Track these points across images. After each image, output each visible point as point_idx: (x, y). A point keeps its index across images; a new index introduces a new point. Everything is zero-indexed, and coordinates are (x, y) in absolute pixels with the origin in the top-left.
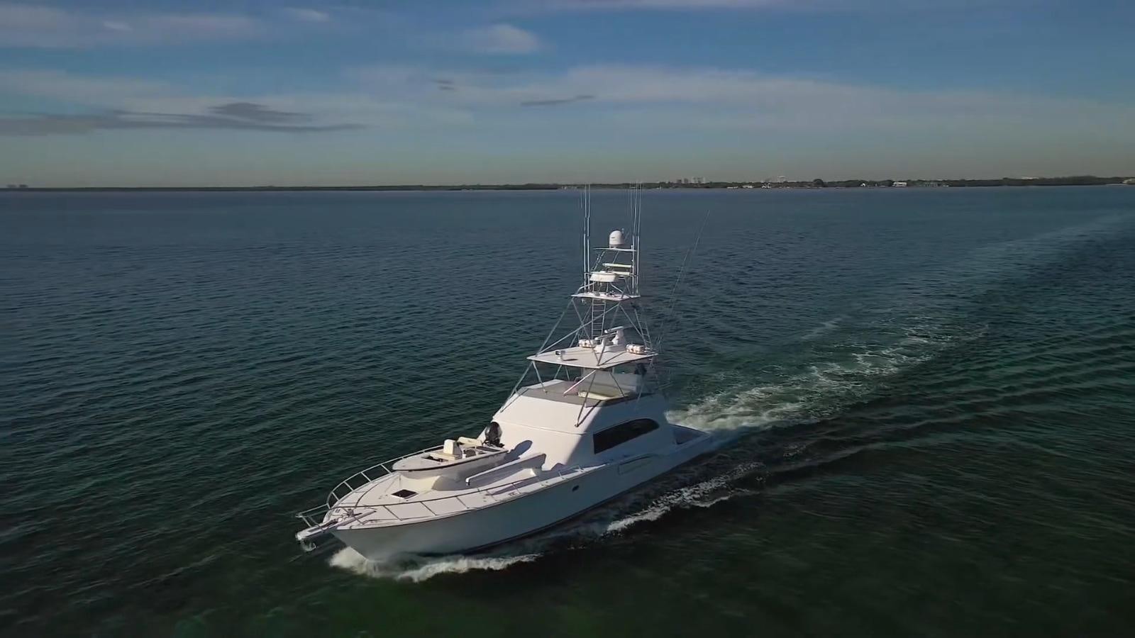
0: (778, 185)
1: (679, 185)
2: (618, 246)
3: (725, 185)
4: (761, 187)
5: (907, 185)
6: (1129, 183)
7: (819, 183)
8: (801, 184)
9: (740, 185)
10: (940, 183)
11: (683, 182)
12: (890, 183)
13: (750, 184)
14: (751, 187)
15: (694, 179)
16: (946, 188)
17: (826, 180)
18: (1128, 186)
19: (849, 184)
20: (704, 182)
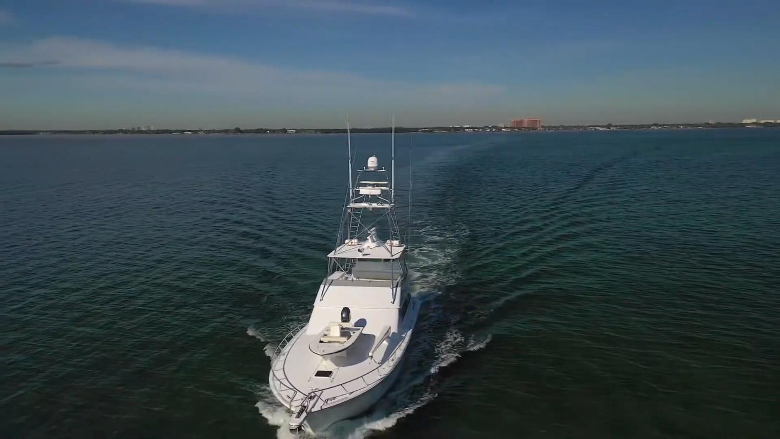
0: (209, 132)
1: (133, 132)
2: (375, 168)
3: (170, 132)
4: (197, 133)
5: (296, 132)
6: (423, 131)
7: (238, 130)
8: (226, 131)
9: (182, 132)
10: (316, 131)
11: (136, 130)
12: (285, 131)
13: (189, 131)
14: (190, 133)
15: (145, 127)
16: (319, 134)
17: (242, 129)
18: (422, 133)
19: (259, 131)
20: (152, 128)
